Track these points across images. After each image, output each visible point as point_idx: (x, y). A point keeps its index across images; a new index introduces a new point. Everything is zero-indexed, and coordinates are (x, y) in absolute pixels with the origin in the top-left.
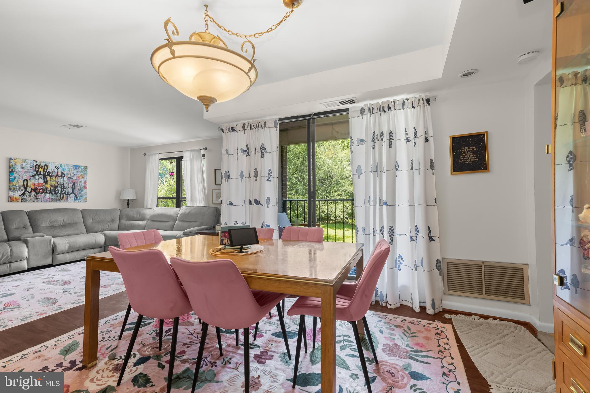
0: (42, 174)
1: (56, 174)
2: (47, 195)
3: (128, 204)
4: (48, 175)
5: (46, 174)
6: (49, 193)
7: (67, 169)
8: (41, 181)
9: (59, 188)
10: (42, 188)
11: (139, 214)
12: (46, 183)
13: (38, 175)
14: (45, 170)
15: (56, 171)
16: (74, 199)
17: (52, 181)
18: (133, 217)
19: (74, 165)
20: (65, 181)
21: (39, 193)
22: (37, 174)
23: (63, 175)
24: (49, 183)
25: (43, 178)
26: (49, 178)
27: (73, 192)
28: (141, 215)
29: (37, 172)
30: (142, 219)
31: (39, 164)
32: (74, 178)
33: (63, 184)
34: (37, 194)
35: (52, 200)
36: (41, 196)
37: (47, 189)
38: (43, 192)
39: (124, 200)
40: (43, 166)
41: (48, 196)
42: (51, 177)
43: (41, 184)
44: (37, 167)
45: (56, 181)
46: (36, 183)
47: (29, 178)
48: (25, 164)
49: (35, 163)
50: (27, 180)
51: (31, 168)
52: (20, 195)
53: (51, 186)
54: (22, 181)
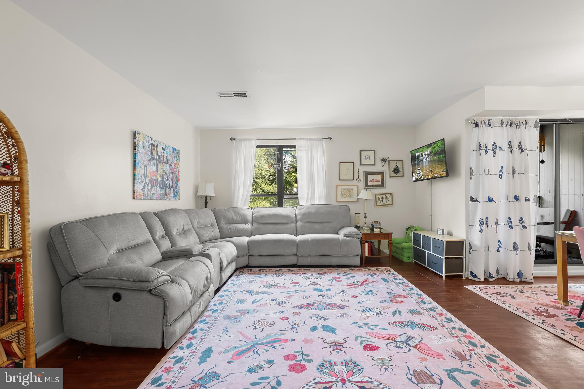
0: (155, 158)
1: (163, 159)
2: (158, 189)
3: (206, 203)
4: (159, 160)
5: (157, 159)
6: (159, 187)
7: (169, 152)
8: (154, 168)
9: (165, 180)
10: (155, 178)
11: (239, 215)
12: (157, 170)
13: (153, 159)
14: (157, 153)
15: (163, 154)
16: (173, 195)
17: (161, 170)
18: (233, 219)
19: (173, 148)
20: (168, 169)
21: (154, 185)
22: (152, 157)
23: (167, 161)
24: (159, 172)
25: (155, 164)
26: (159, 165)
27: (172, 186)
28: (241, 217)
29: (152, 155)
30: (245, 222)
31: (153, 142)
32: (172, 165)
33: (167, 174)
34: (152, 187)
35: (164, 197)
36: (154, 190)
37: (158, 180)
38: (156, 185)
39: (202, 197)
40: (156, 147)
42: (160, 162)
43: (155, 172)
44: (152, 147)
45: (163, 169)
46: (152, 171)
47: (147, 163)
48: (145, 141)
49: (151, 142)
50: (145, 166)
51: (149, 148)
52: (142, 189)
53: (160, 175)
54: (143, 167)
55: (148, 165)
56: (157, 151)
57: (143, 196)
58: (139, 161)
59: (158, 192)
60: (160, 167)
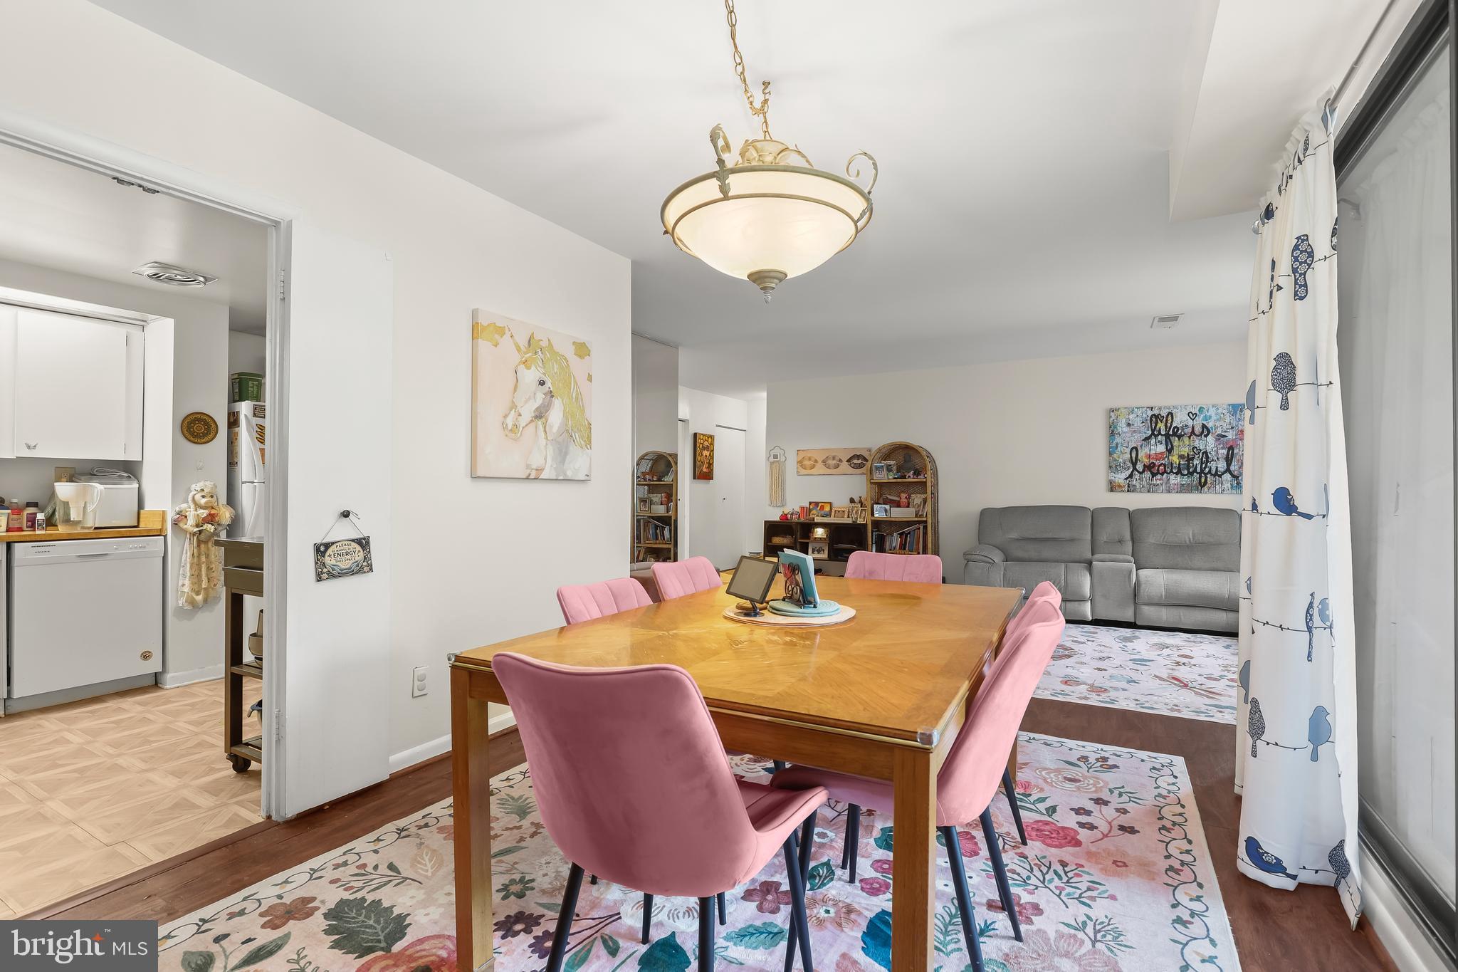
0: (1163, 433)
1: (1189, 430)
2: (1172, 477)
4: (1175, 434)
5: (1171, 432)
6: (1177, 474)
7: (1213, 415)
8: (1161, 448)
9: (1196, 462)
10: (1163, 462)
12: (1170, 451)
13: (1156, 436)
14: (1169, 425)
15: (1190, 423)
16: (1231, 484)
17: (1182, 447)
19: (1229, 405)
20: (1210, 443)
21: (1158, 473)
22: (1153, 434)
23: (1206, 431)
24: (1175, 452)
25: (1164, 442)
26: (1175, 441)
27: (1228, 470)
29: (1153, 431)
31: (1156, 412)
32: (1231, 435)
33: (1206, 452)
34: (1154, 475)
35: (1183, 489)
36: (1160, 480)
37: (1172, 464)
38: (1165, 472)
40: (1165, 417)
41: (1174, 479)
42: (1180, 437)
43: (1162, 453)
44: (1154, 419)
45: (1189, 445)
46: (1152, 452)
47: (1139, 444)
48: (1131, 416)
49: (1150, 413)
50: (1136, 448)
51: (1143, 422)
52: (1126, 479)
53: (1181, 457)
54: (1128, 451)
55: (1141, 446)
56: (1169, 422)
57: (1129, 487)
58: (1117, 444)
59: (1172, 482)
60: (1181, 444)
